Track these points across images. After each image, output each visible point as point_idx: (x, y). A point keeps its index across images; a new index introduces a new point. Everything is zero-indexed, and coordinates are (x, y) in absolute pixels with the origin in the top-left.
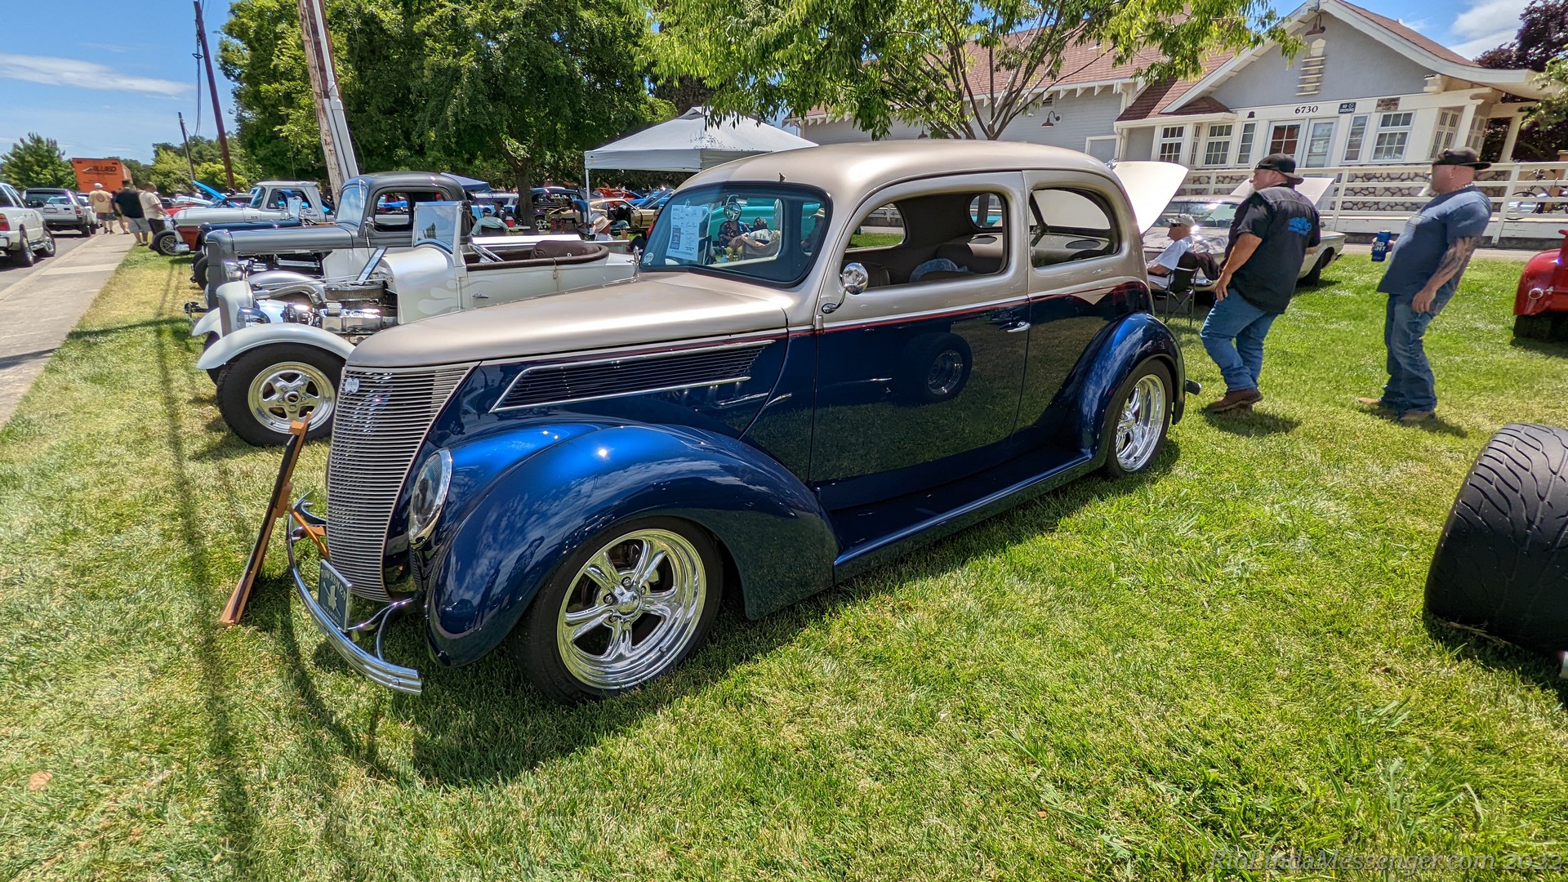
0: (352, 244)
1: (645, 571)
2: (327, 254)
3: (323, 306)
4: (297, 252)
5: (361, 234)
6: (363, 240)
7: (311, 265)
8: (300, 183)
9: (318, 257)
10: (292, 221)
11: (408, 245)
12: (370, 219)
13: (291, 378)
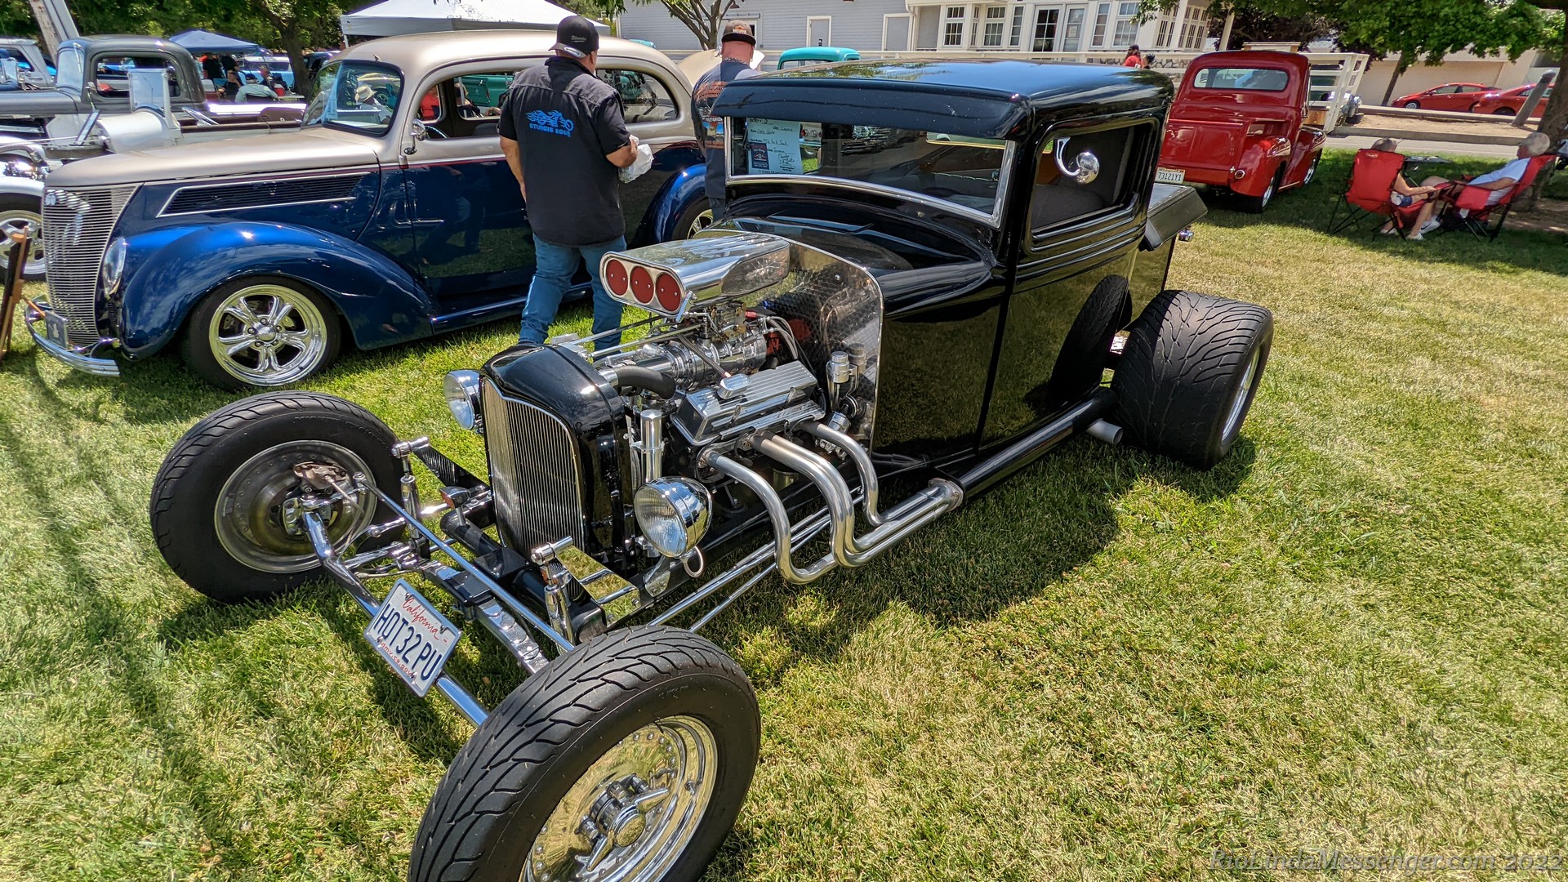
0: (76, 109)
1: (277, 316)
2: (50, 119)
3: (43, 164)
4: (16, 116)
5: (84, 99)
6: (87, 106)
7: (35, 130)
8: (15, 41)
9: (40, 122)
10: (10, 85)
11: (127, 110)
12: (91, 84)
13: (20, 225)
